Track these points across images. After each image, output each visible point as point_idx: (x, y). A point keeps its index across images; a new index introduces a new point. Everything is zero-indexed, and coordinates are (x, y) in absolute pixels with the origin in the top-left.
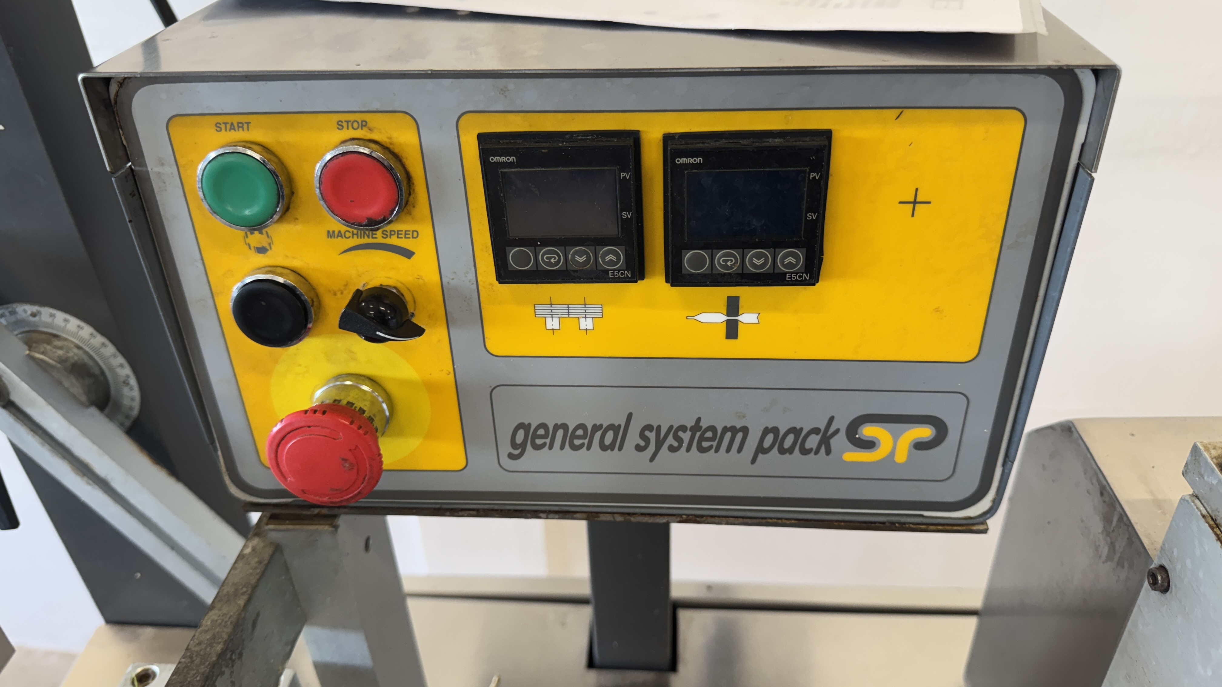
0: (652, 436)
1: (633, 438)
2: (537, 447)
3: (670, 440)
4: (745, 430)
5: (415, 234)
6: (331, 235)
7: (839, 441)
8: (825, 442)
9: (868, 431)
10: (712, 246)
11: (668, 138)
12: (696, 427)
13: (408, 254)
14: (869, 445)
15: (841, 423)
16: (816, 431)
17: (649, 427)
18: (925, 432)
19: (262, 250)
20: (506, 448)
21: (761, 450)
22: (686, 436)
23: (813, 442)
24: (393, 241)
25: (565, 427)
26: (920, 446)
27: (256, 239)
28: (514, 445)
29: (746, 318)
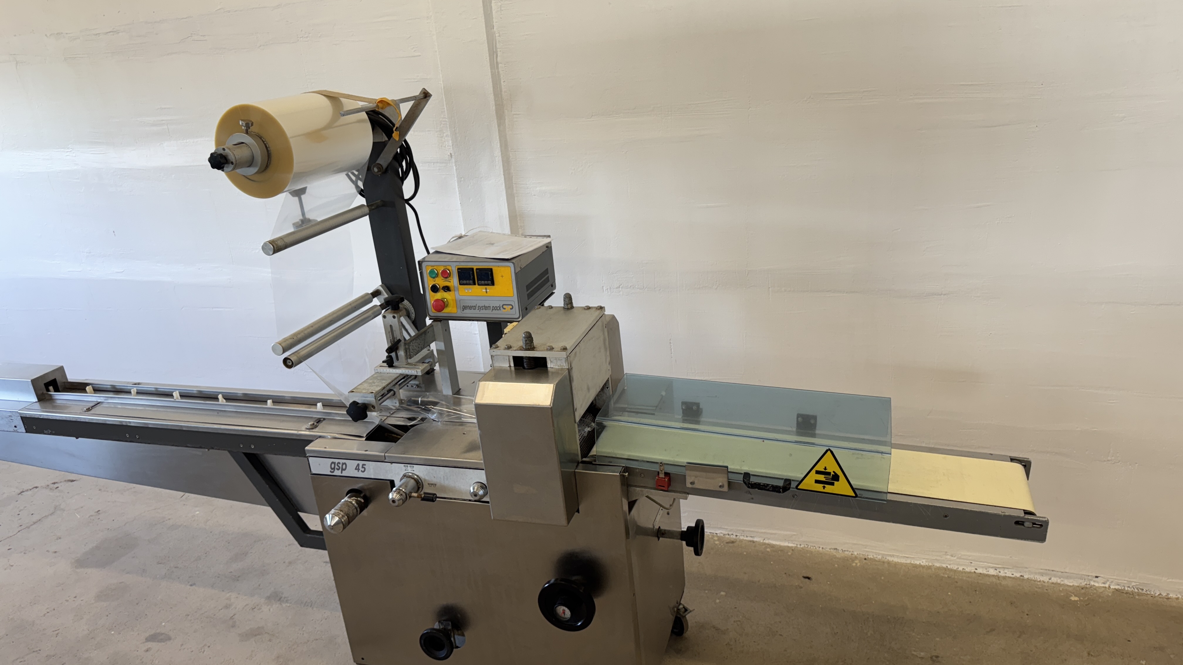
0: (479, 307)
1: (477, 308)
2: (466, 309)
3: (482, 308)
4: (490, 307)
5: (451, 279)
6: (442, 279)
7: (501, 308)
8: (500, 308)
9: (504, 307)
10: (481, 281)
11: (476, 269)
12: (484, 306)
13: (450, 282)
14: (505, 309)
15: (501, 306)
16: (498, 307)
17: (479, 306)
18: (511, 307)
19: (434, 281)
20: (462, 310)
21: (493, 310)
22: (483, 307)
23: (498, 308)
24: (449, 280)
25: (469, 306)
26: (511, 309)
27: (434, 280)
28: (463, 309)
29: (488, 290)
